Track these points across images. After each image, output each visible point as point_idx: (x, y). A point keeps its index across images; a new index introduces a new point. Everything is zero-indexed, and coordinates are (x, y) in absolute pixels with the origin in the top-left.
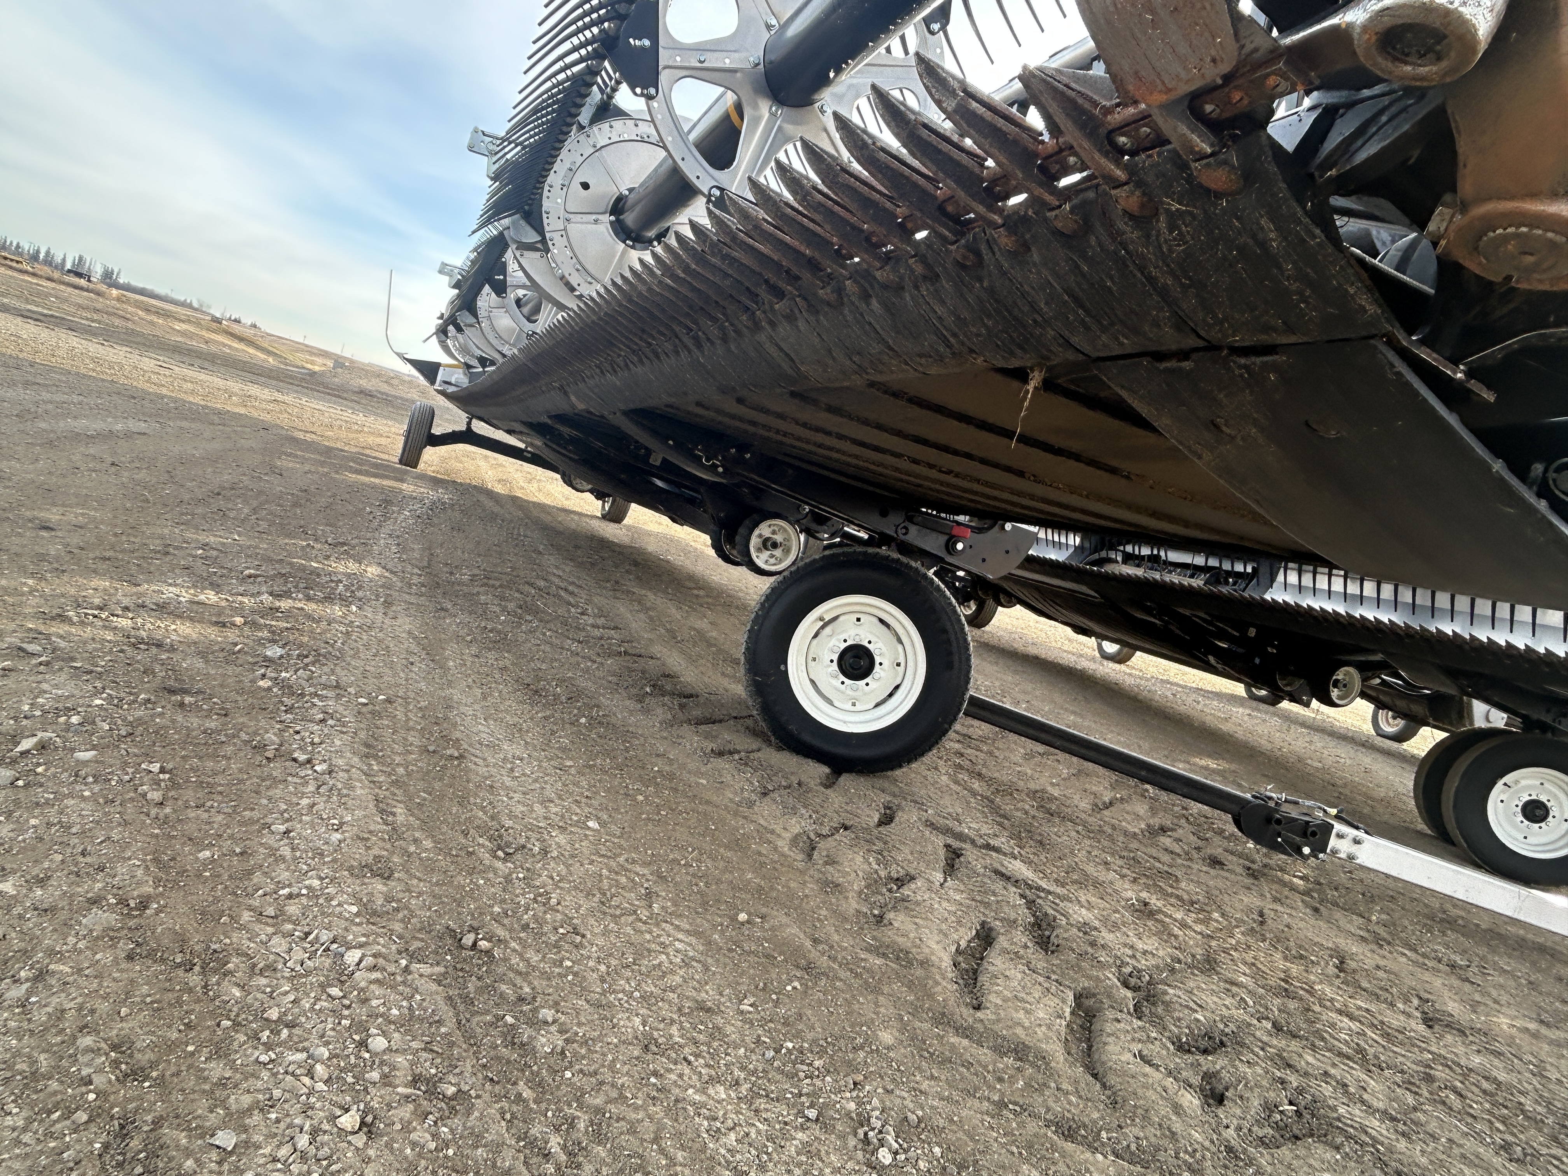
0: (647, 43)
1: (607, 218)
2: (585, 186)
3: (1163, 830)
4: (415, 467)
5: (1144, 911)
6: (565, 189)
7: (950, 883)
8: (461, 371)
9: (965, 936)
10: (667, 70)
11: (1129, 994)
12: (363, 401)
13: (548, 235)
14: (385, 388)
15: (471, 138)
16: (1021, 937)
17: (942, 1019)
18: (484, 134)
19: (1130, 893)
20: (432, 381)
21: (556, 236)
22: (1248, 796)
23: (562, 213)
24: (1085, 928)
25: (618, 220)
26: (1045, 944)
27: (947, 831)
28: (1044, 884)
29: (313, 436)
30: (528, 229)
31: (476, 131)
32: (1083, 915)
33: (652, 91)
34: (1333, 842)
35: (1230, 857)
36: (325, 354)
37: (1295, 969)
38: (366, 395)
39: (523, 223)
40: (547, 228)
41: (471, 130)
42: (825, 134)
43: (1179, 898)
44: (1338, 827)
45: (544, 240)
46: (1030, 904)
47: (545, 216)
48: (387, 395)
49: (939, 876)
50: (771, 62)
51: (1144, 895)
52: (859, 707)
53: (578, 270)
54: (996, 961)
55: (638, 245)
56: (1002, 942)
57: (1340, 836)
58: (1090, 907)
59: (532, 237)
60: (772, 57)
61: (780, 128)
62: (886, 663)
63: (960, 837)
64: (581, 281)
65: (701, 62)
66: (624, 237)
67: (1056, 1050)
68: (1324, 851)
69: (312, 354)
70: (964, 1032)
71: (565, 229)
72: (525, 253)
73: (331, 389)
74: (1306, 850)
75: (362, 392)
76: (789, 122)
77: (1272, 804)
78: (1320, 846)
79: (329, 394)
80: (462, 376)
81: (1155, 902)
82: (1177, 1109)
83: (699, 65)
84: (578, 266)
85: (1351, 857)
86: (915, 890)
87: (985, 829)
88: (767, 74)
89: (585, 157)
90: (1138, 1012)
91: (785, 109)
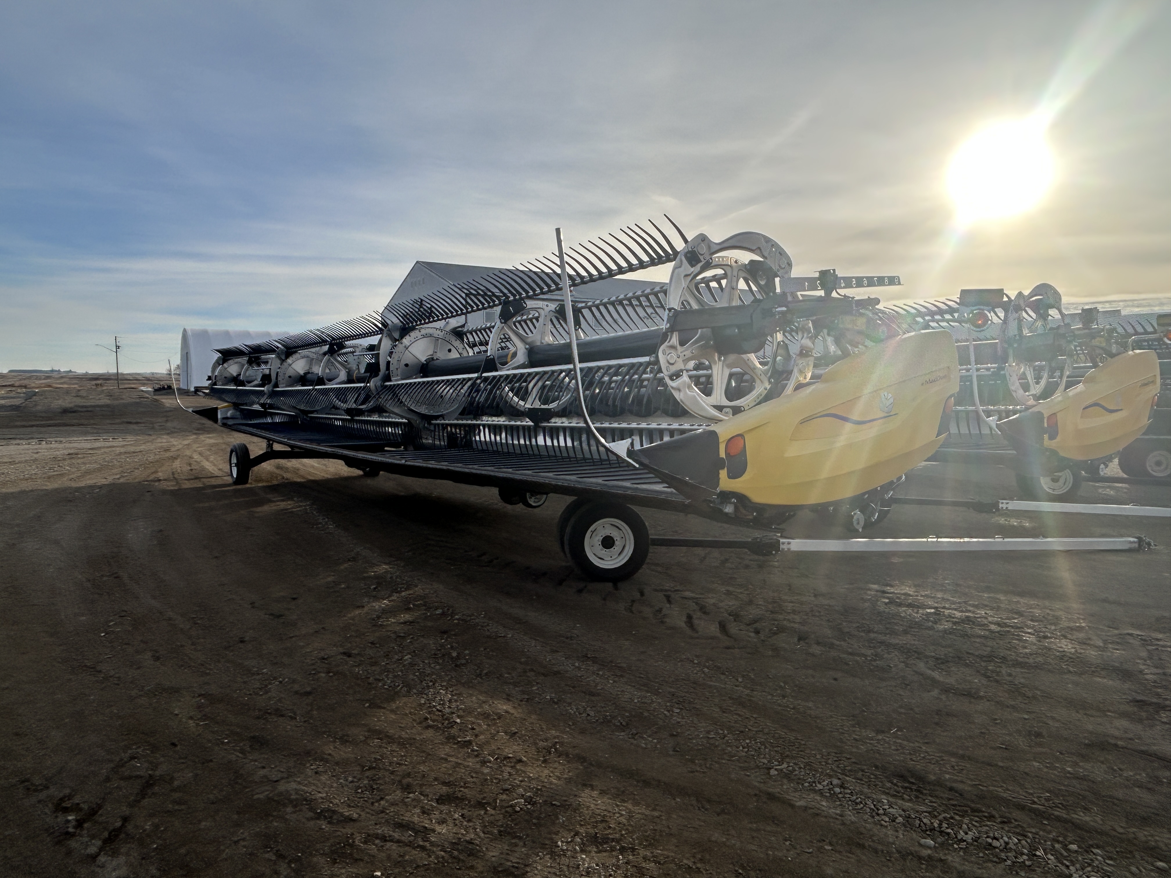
3: (727, 560)
5: (729, 593)
7: (672, 606)
8: (232, 408)
9: (684, 619)
11: (731, 617)
14: (79, 402)
16: (699, 614)
17: (692, 638)
19: (723, 589)
20: (215, 420)
22: (750, 540)
24: (714, 604)
26: (705, 613)
27: (662, 590)
28: (697, 596)
32: (712, 601)
34: (782, 546)
35: (752, 562)
37: (776, 594)
43: (738, 585)
44: (782, 540)
46: (697, 604)
48: (86, 407)
49: (668, 605)
51: (727, 588)
52: (613, 558)
54: (696, 622)
56: (695, 616)
57: (783, 543)
58: (713, 598)
62: (618, 539)
63: (666, 591)
67: (718, 634)
68: (779, 550)
70: (698, 638)
74: (774, 552)
77: (758, 540)
78: (778, 549)
80: (233, 411)
81: (731, 589)
82: (749, 637)
85: (789, 549)
86: (665, 611)
87: (672, 585)
90: (735, 620)
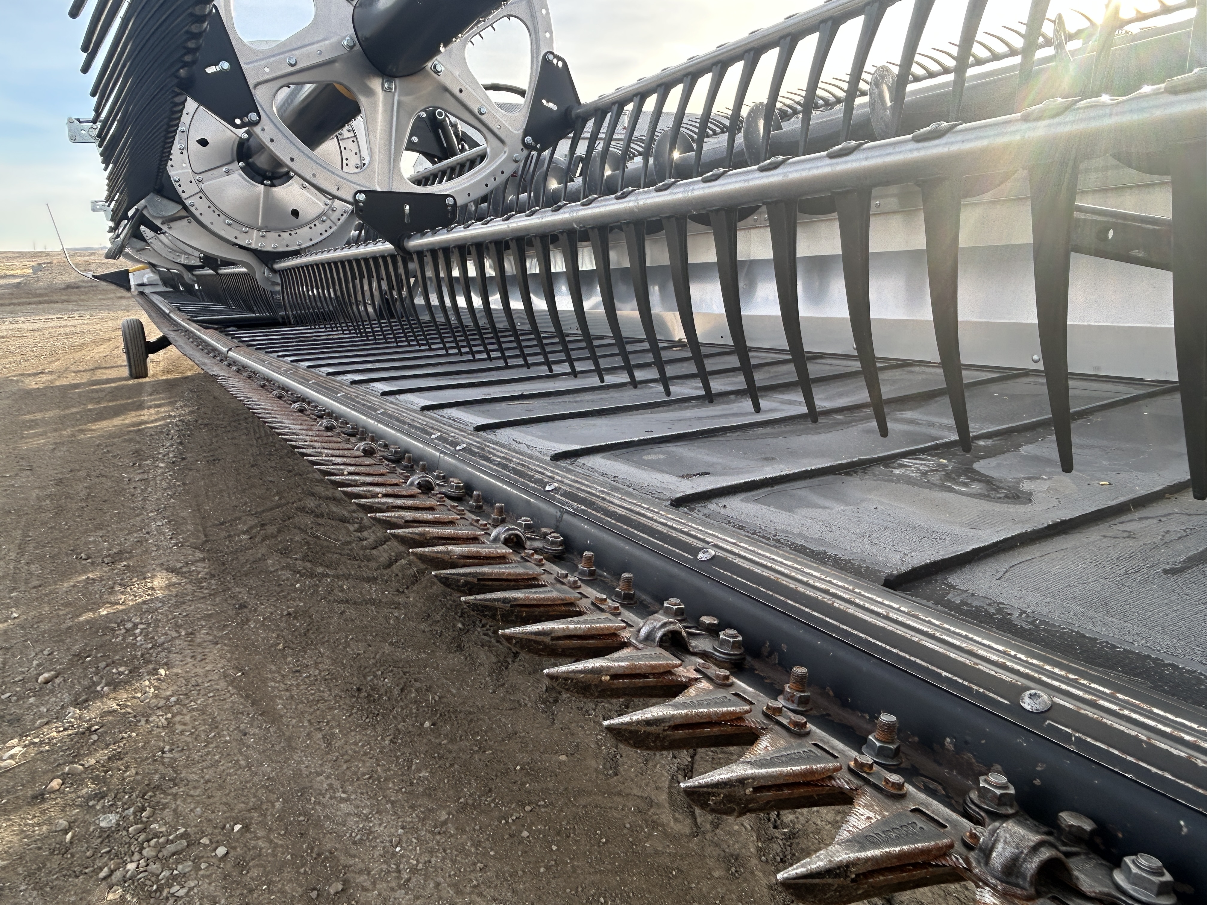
0: (225, 65)
1: (238, 166)
2: (203, 142)
4: (146, 376)
6: (185, 152)
8: (148, 270)
10: (260, 88)
12: (73, 298)
13: (188, 202)
15: (70, 130)
18: (80, 122)
21: (195, 200)
23: (191, 177)
25: (248, 164)
29: (45, 378)
30: (166, 202)
31: (71, 122)
33: (253, 116)
36: (21, 255)
38: (73, 288)
39: (158, 199)
40: (184, 196)
41: (66, 121)
42: (448, 95)
45: (185, 208)
47: (176, 185)
50: (367, 39)
53: (229, 225)
55: (275, 182)
59: (173, 209)
60: (367, 33)
61: (399, 103)
64: (237, 234)
65: (292, 65)
66: (260, 179)
69: (8, 259)
71: (201, 191)
72: (172, 224)
73: (40, 295)
75: (69, 287)
76: (407, 94)
79: (40, 303)
80: (151, 275)
83: (292, 69)
84: (228, 221)
88: (365, 51)
89: (191, 114)
91: (397, 81)
